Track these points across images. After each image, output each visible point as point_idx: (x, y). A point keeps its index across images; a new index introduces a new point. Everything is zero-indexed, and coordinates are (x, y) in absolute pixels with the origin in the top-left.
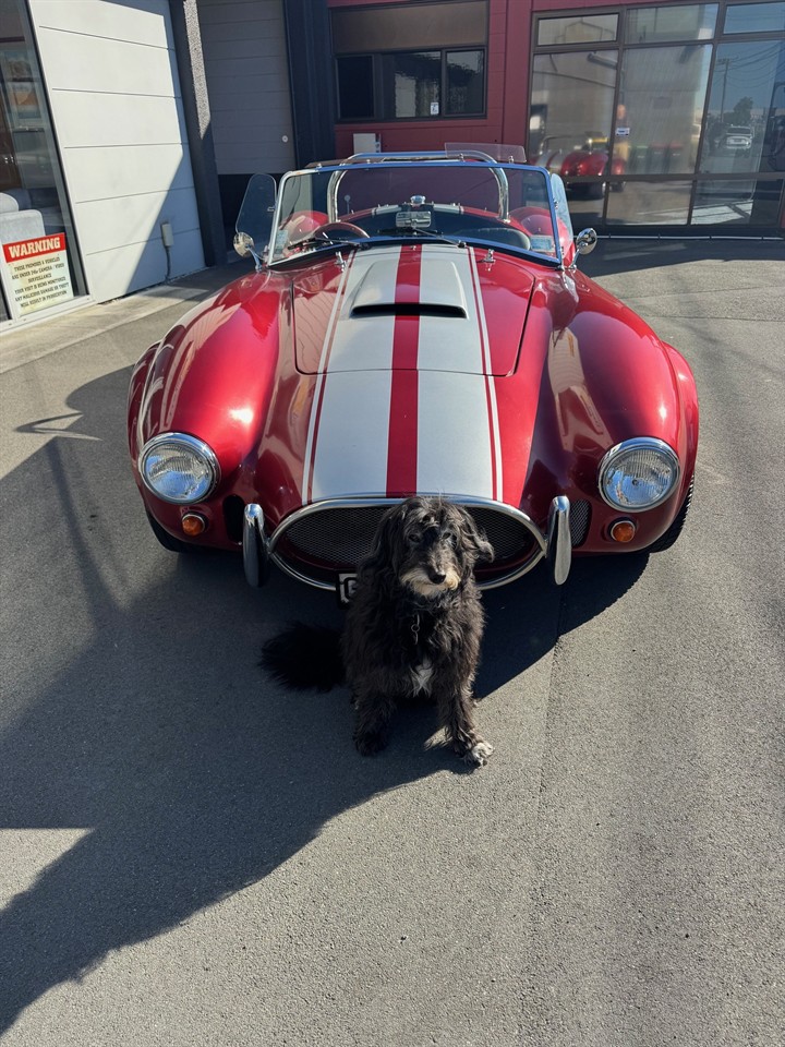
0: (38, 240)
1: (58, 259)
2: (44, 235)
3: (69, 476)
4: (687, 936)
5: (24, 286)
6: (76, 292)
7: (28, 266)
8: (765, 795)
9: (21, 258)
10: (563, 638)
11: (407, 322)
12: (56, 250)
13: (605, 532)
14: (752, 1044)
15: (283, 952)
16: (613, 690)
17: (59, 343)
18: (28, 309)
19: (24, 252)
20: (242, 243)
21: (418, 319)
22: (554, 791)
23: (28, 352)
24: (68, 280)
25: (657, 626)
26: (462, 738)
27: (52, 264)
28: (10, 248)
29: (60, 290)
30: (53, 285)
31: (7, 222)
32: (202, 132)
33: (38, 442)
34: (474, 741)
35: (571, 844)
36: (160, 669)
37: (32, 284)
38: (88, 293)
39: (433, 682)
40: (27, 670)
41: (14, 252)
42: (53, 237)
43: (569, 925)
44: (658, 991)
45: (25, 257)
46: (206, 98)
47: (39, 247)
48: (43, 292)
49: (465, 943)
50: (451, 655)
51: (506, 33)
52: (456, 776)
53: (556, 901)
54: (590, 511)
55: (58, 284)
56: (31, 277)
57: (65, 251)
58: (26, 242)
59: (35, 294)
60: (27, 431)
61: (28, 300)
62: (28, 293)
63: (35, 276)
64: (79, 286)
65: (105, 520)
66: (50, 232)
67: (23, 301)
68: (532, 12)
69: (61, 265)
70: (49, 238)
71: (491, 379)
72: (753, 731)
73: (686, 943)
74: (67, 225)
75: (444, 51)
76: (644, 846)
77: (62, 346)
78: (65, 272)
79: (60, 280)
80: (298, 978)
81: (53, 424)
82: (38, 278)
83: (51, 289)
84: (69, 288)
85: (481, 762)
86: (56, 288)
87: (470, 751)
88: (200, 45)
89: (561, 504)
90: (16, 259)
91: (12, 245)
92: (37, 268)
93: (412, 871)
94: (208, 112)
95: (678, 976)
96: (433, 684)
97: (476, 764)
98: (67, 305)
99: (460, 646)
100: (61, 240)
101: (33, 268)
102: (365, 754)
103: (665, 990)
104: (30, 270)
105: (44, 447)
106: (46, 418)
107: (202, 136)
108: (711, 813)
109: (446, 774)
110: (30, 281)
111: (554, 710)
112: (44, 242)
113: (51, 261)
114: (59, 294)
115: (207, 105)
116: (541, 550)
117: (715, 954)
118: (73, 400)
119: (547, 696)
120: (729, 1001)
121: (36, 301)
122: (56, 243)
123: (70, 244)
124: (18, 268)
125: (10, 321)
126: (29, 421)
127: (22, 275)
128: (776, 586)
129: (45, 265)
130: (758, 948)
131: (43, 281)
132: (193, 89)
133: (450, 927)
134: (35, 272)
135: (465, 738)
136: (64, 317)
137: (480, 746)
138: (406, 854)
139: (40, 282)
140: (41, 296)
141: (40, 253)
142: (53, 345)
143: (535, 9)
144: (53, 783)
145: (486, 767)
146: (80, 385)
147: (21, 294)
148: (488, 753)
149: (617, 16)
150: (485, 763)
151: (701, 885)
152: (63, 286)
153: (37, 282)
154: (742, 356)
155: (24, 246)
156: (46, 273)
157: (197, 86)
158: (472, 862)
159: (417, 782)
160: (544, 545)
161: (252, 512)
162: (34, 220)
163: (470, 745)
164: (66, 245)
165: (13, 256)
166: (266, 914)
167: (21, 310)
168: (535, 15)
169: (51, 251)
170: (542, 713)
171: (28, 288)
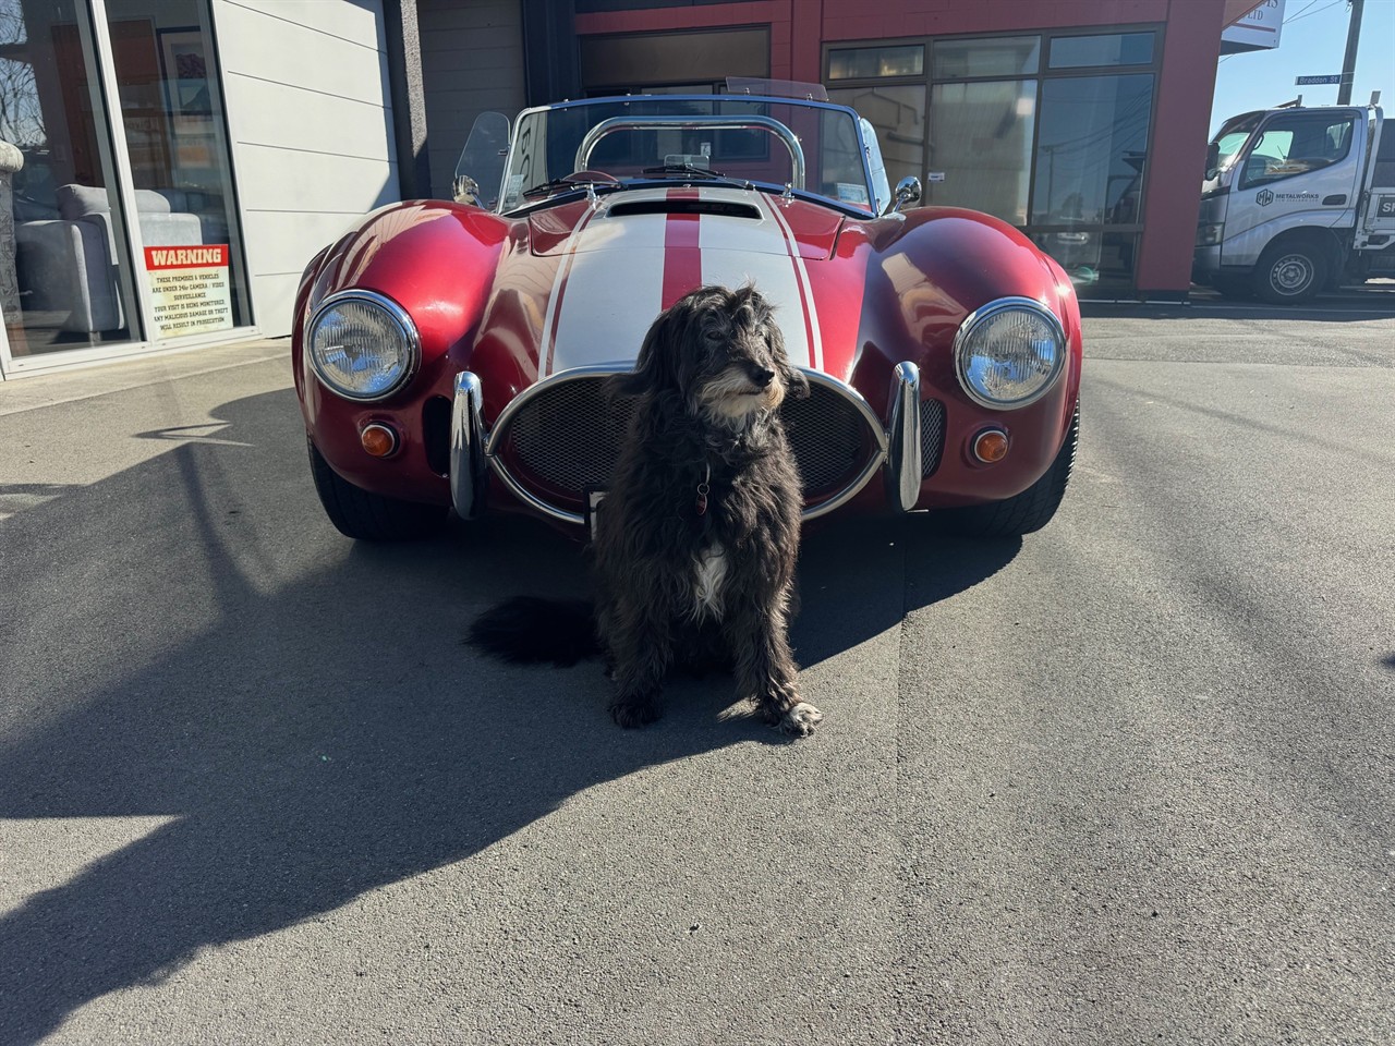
0: (192, 248)
1: (216, 276)
2: (200, 244)
3: (204, 476)
4: (1155, 914)
5: (167, 304)
6: (237, 322)
7: (175, 278)
8: (1239, 760)
9: (166, 267)
10: (913, 614)
11: (683, 224)
12: (214, 264)
13: (967, 444)
14: (1289, 1041)
15: (491, 950)
16: (993, 661)
17: (209, 367)
18: (170, 333)
19: (172, 260)
20: (463, 194)
21: (698, 219)
22: (919, 761)
23: (165, 373)
24: (228, 304)
25: (1046, 602)
26: (774, 694)
27: (209, 282)
28: (154, 253)
29: (215, 316)
30: (207, 308)
31: (154, 223)
32: (416, 148)
33: (165, 446)
34: (791, 700)
35: (955, 816)
36: (316, 649)
37: (179, 302)
38: (253, 324)
39: (727, 593)
40: (110, 653)
41: (158, 258)
42: (213, 248)
43: (962, 907)
44: (1120, 981)
45: (172, 266)
46: (423, 111)
47: (192, 257)
48: (193, 315)
49: (797, 931)
50: (757, 534)
51: (791, 65)
52: (768, 747)
53: (939, 881)
54: (944, 413)
55: (213, 307)
56: (178, 293)
57: (226, 268)
58: (176, 249)
59: (181, 316)
60: (152, 437)
61: (171, 322)
62: (173, 313)
63: (183, 292)
64: (242, 313)
65: (251, 516)
66: (208, 242)
67: (164, 322)
68: (822, 43)
69: (220, 285)
70: (208, 248)
71: (800, 262)
72: (1206, 697)
73: (1153, 924)
74: (233, 234)
75: (717, 85)
76: (1068, 819)
77: (211, 369)
78: (224, 294)
79: (217, 302)
80: (516, 981)
81: (188, 432)
82: (186, 297)
83: (204, 313)
84: (228, 315)
85: (805, 727)
86: (211, 312)
87: (788, 713)
88: (419, 50)
89: (907, 372)
90: (160, 267)
91: (158, 249)
92: (187, 283)
93: (705, 850)
94: (425, 127)
95: (1148, 961)
96: (726, 598)
97: (795, 732)
98: (224, 334)
99: (772, 520)
100: (222, 254)
101: (182, 283)
102: (626, 726)
103: (1131, 978)
104: (177, 284)
105: (173, 450)
106: (180, 426)
107: (415, 154)
108: (1163, 781)
109: (754, 745)
110: (176, 298)
111: (907, 681)
112: (200, 251)
113: (207, 277)
114: (214, 320)
115: (424, 119)
116: (880, 450)
117: (1204, 935)
118: (217, 412)
119: (897, 668)
120: (1239, 989)
121: (182, 325)
122: (215, 255)
123: (236, 262)
124: (162, 280)
125: (143, 344)
126: (156, 429)
127: (167, 289)
128: (1204, 566)
129: (199, 282)
130: (1270, 925)
131: (194, 301)
132: (407, 99)
133: (770, 913)
134: (184, 288)
135: (779, 694)
136: (218, 348)
137: (801, 706)
138: (694, 830)
139: (189, 301)
140: (190, 319)
141: (192, 265)
142: (196, 368)
143: (825, 39)
144: (130, 767)
145: (812, 737)
146: (231, 400)
147: (163, 314)
148: (815, 717)
149: (922, 48)
150: (810, 731)
151: (1163, 859)
152: (220, 311)
153: (185, 302)
154: (1111, 385)
155: (172, 252)
156: (198, 291)
157: (412, 96)
158: (798, 838)
159: (707, 754)
160: (884, 440)
161: (465, 382)
162: (189, 227)
163: (786, 706)
164: (228, 260)
165: (156, 263)
166: (465, 906)
167: (160, 334)
168: (825, 46)
169: (208, 265)
170: (892, 683)
171: (173, 307)
